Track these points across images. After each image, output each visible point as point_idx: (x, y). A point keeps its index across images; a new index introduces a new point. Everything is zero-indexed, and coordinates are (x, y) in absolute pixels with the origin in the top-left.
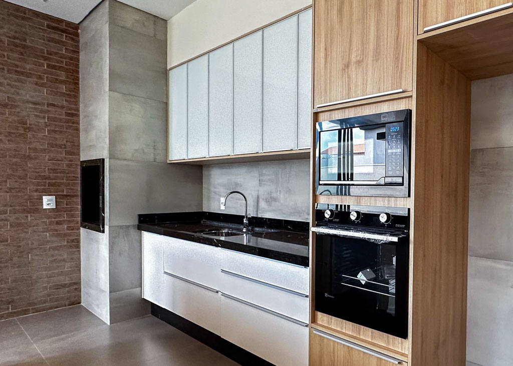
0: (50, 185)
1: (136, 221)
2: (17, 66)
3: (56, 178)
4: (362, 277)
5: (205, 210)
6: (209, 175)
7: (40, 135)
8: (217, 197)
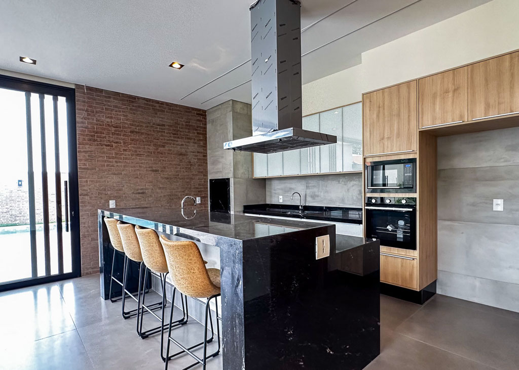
0: (199, 192)
1: (242, 209)
2: (187, 135)
3: (200, 188)
4: (389, 228)
5: (268, 202)
6: (271, 184)
7: (195, 167)
8: (277, 195)
